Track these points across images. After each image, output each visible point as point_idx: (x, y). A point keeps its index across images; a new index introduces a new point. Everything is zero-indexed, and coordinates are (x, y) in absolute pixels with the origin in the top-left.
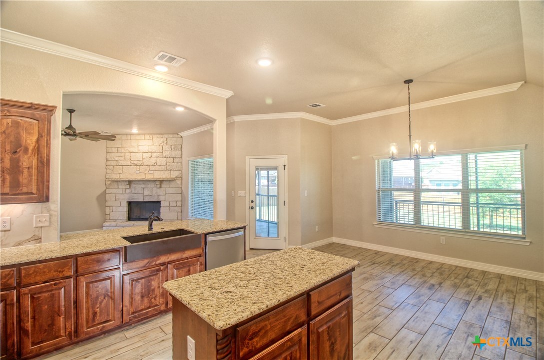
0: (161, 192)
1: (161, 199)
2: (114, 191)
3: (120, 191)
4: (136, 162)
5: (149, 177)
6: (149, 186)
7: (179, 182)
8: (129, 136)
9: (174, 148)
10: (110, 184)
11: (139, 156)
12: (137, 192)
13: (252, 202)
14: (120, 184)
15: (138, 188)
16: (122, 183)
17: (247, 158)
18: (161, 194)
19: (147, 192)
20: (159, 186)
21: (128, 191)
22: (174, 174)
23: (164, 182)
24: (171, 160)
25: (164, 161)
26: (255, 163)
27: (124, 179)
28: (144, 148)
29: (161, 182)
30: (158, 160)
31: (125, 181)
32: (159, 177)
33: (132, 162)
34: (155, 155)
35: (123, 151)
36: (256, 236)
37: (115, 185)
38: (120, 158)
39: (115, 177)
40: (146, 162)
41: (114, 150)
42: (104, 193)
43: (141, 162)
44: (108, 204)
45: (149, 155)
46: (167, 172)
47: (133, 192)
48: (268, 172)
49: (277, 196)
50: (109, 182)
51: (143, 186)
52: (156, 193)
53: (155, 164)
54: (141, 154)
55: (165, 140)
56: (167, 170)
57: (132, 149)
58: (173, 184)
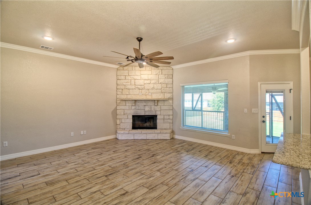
0: (158, 108)
1: (158, 113)
2: (123, 107)
3: (127, 107)
4: (139, 87)
5: (149, 97)
6: (149, 104)
7: (171, 102)
8: (134, 67)
9: (167, 77)
10: (120, 102)
11: (141, 82)
12: (140, 108)
14: (127, 102)
15: (141, 105)
16: (129, 101)
18: (158, 110)
19: (147, 109)
20: (156, 104)
21: (133, 108)
22: (168, 96)
23: (160, 101)
24: (165, 86)
25: (159, 86)
27: (132, 99)
28: (145, 77)
29: (158, 101)
30: (155, 85)
32: (156, 98)
33: (136, 86)
34: (153, 82)
35: (129, 78)
37: (124, 103)
38: (127, 84)
39: (124, 97)
40: (147, 86)
41: (123, 77)
42: (116, 109)
43: (143, 87)
44: (118, 117)
45: (148, 82)
46: (162, 94)
47: (137, 108)
50: (119, 101)
51: (145, 104)
52: (154, 109)
53: (153, 88)
54: (143, 81)
55: (161, 71)
56: (162, 93)
57: (135, 77)
58: (166, 103)
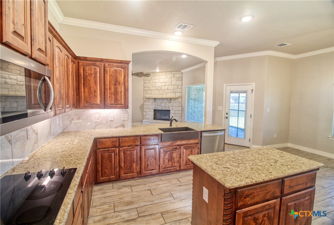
0: (170, 105)
1: (171, 109)
2: (147, 103)
3: (150, 104)
4: (158, 88)
5: (164, 96)
6: (164, 101)
7: (180, 100)
8: (154, 73)
9: (178, 80)
10: (146, 100)
11: (159, 85)
12: (158, 104)
13: (227, 114)
14: (150, 100)
15: (159, 102)
16: (151, 99)
17: (225, 85)
18: (170, 106)
19: (163, 105)
20: (169, 102)
21: (154, 104)
22: (178, 95)
23: (172, 99)
24: (176, 87)
25: (172, 87)
26: (230, 88)
27: (152, 97)
28: (162, 80)
29: (171, 99)
30: (169, 87)
31: (153, 98)
32: (170, 96)
33: (156, 88)
34: (167, 84)
35: (152, 82)
36: (229, 136)
37: (148, 100)
38: (150, 86)
39: (148, 96)
40: (163, 88)
41: (148, 82)
42: (143, 105)
43: (160, 88)
44: (144, 110)
45: (164, 84)
46: (174, 94)
47: (157, 104)
48: (239, 94)
49: (245, 111)
50: (145, 99)
51: (161, 101)
52: (168, 105)
53: (168, 89)
54: (160, 83)
55: (173, 75)
56: (174, 92)
57: (155, 81)
58: (177, 101)
